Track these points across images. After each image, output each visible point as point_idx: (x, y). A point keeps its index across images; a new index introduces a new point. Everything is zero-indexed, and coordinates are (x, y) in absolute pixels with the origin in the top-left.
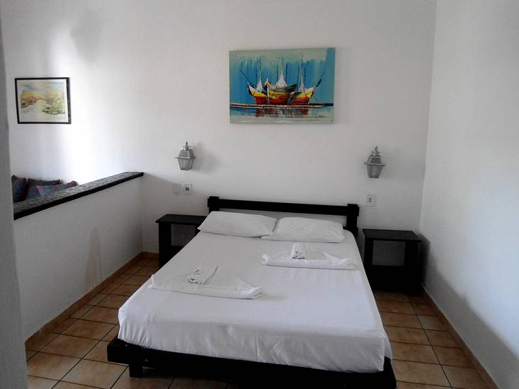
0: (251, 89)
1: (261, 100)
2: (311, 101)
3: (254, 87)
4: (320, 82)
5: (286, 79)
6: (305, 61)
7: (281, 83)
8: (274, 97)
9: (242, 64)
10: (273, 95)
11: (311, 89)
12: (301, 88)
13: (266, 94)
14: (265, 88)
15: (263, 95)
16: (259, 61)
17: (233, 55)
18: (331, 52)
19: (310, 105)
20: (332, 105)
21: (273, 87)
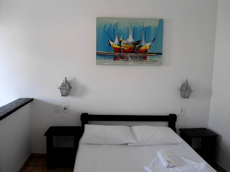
0: (111, 43)
1: (117, 50)
2: (149, 51)
3: (113, 41)
4: (154, 40)
5: (133, 37)
6: (145, 26)
7: (131, 40)
8: (126, 48)
9: (105, 26)
10: (125, 47)
11: (149, 44)
12: (143, 43)
13: (121, 46)
14: (120, 42)
15: (119, 47)
16: (116, 25)
17: (99, 20)
18: (161, 22)
19: (148, 53)
20: (161, 54)
21: (125, 42)
